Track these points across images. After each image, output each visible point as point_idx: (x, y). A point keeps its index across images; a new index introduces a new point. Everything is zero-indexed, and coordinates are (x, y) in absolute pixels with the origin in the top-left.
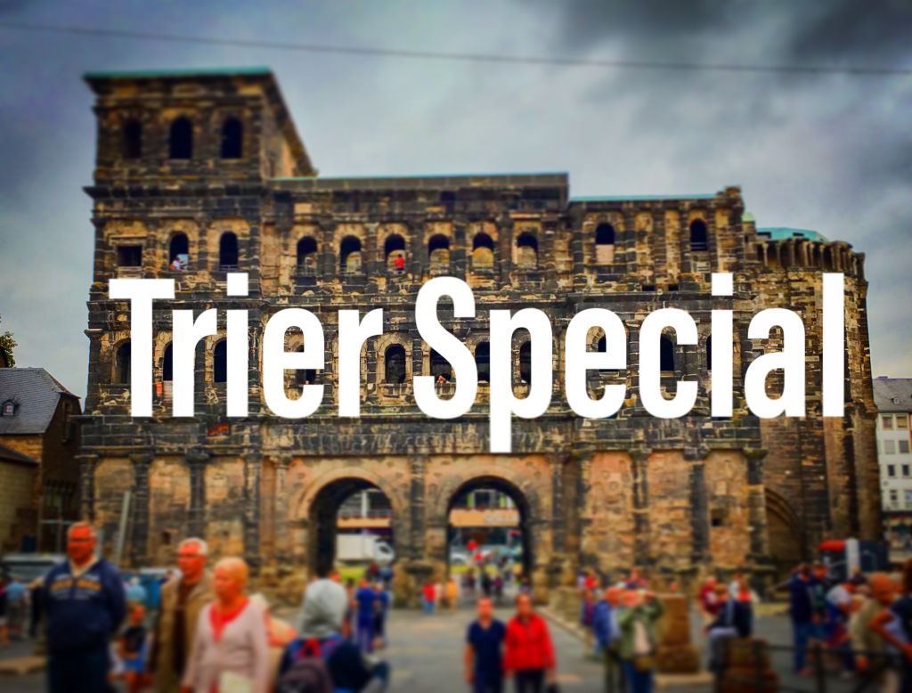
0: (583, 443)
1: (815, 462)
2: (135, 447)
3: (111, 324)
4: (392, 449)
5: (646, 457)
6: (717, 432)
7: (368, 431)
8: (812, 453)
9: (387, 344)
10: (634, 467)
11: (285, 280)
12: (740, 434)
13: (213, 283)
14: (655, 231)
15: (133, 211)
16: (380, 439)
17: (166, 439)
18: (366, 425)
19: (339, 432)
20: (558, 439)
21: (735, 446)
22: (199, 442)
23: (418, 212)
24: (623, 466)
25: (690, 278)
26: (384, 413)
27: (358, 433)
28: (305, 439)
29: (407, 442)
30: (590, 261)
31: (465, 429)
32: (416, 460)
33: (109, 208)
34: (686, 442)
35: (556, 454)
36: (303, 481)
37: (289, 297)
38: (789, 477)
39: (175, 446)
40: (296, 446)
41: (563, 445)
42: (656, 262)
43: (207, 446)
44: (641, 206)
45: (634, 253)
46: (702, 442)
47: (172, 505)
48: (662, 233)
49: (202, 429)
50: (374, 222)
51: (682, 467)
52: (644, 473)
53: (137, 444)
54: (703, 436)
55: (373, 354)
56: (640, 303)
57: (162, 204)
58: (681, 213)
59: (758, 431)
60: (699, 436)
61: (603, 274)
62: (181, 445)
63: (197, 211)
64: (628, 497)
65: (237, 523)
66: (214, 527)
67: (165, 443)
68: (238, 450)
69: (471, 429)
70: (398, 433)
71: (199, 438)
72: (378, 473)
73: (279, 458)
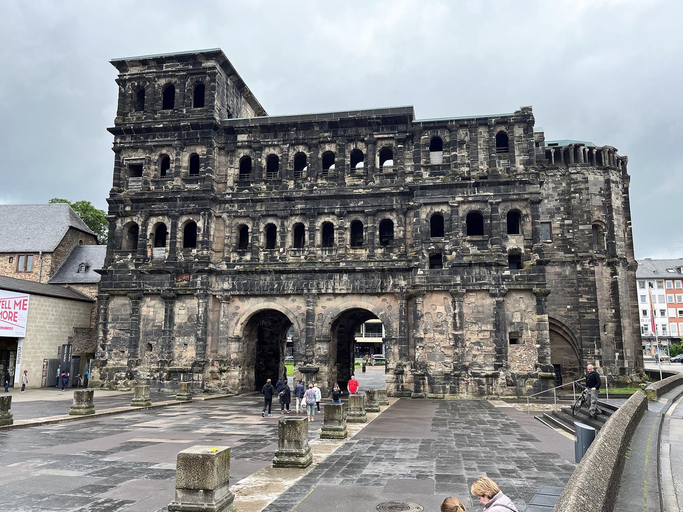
0: (418, 286)
1: (588, 299)
2: (131, 289)
3: (121, 212)
4: (294, 291)
5: (462, 295)
6: (514, 277)
7: (278, 279)
8: (587, 293)
9: (293, 223)
10: (454, 302)
11: (230, 183)
12: (530, 279)
13: (184, 186)
14: (471, 140)
15: (137, 142)
16: (286, 284)
17: (150, 284)
18: (278, 275)
19: (261, 280)
20: (403, 283)
21: (527, 287)
22: (170, 286)
23: (315, 137)
24: (446, 301)
25: (495, 171)
26: (290, 267)
27: (273, 280)
28: (239, 284)
29: (303, 286)
30: (426, 162)
31: (341, 277)
32: (309, 298)
33: (123, 141)
34: (490, 284)
35: (401, 293)
36: (238, 311)
37: (232, 194)
38: (569, 310)
39: (155, 289)
40: (233, 289)
41: (406, 287)
42: (471, 161)
43: (174, 288)
44: (462, 124)
45: (456, 155)
46: (503, 284)
47: (153, 326)
48: (476, 141)
49: (172, 278)
50: (286, 144)
51: (489, 302)
52: (461, 307)
53: (133, 287)
54: (503, 280)
55: (284, 229)
56: (459, 190)
57: (154, 138)
58: (489, 126)
59: (544, 276)
60: (501, 280)
61: (435, 170)
62: (159, 288)
63: (175, 141)
64: (450, 323)
65: (192, 338)
66: (179, 340)
67: (149, 286)
68: (194, 291)
69: (345, 277)
70: (298, 280)
71: (170, 283)
72: (286, 306)
73: (222, 296)
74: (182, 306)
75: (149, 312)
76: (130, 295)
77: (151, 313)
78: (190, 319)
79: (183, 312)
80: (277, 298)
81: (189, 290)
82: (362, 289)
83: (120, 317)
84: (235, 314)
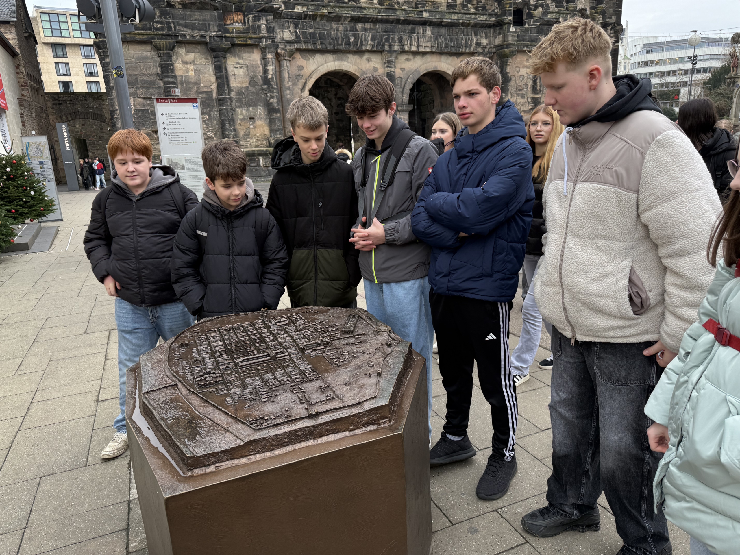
0: (510, 44)
2: (155, 32)
4: (373, 46)
7: (354, 29)
16: (363, 36)
17: (186, 26)
18: (352, 24)
19: (332, 29)
20: (485, 42)
22: (219, 31)
26: (366, 13)
27: (347, 31)
28: (304, 33)
29: (384, 40)
31: (424, 31)
32: (391, 56)
36: (302, 72)
39: (196, 33)
40: (297, 40)
43: (228, 35)
47: (198, 92)
49: (220, 18)
53: (157, 29)
62: (202, 32)
64: (529, 86)
65: (260, 109)
66: (241, 113)
67: (185, 29)
68: (257, 40)
69: (429, 32)
70: (377, 32)
71: (219, 26)
72: (360, 67)
73: (286, 50)
74: (238, 63)
75: (187, 71)
76: (156, 41)
77: (191, 73)
78: (252, 82)
79: (241, 72)
80: (350, 56)
81: (251, 38)
82: (447, 47)
83: (140, 78)
84: (299, 76)
